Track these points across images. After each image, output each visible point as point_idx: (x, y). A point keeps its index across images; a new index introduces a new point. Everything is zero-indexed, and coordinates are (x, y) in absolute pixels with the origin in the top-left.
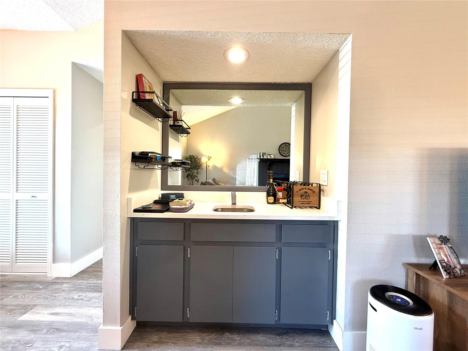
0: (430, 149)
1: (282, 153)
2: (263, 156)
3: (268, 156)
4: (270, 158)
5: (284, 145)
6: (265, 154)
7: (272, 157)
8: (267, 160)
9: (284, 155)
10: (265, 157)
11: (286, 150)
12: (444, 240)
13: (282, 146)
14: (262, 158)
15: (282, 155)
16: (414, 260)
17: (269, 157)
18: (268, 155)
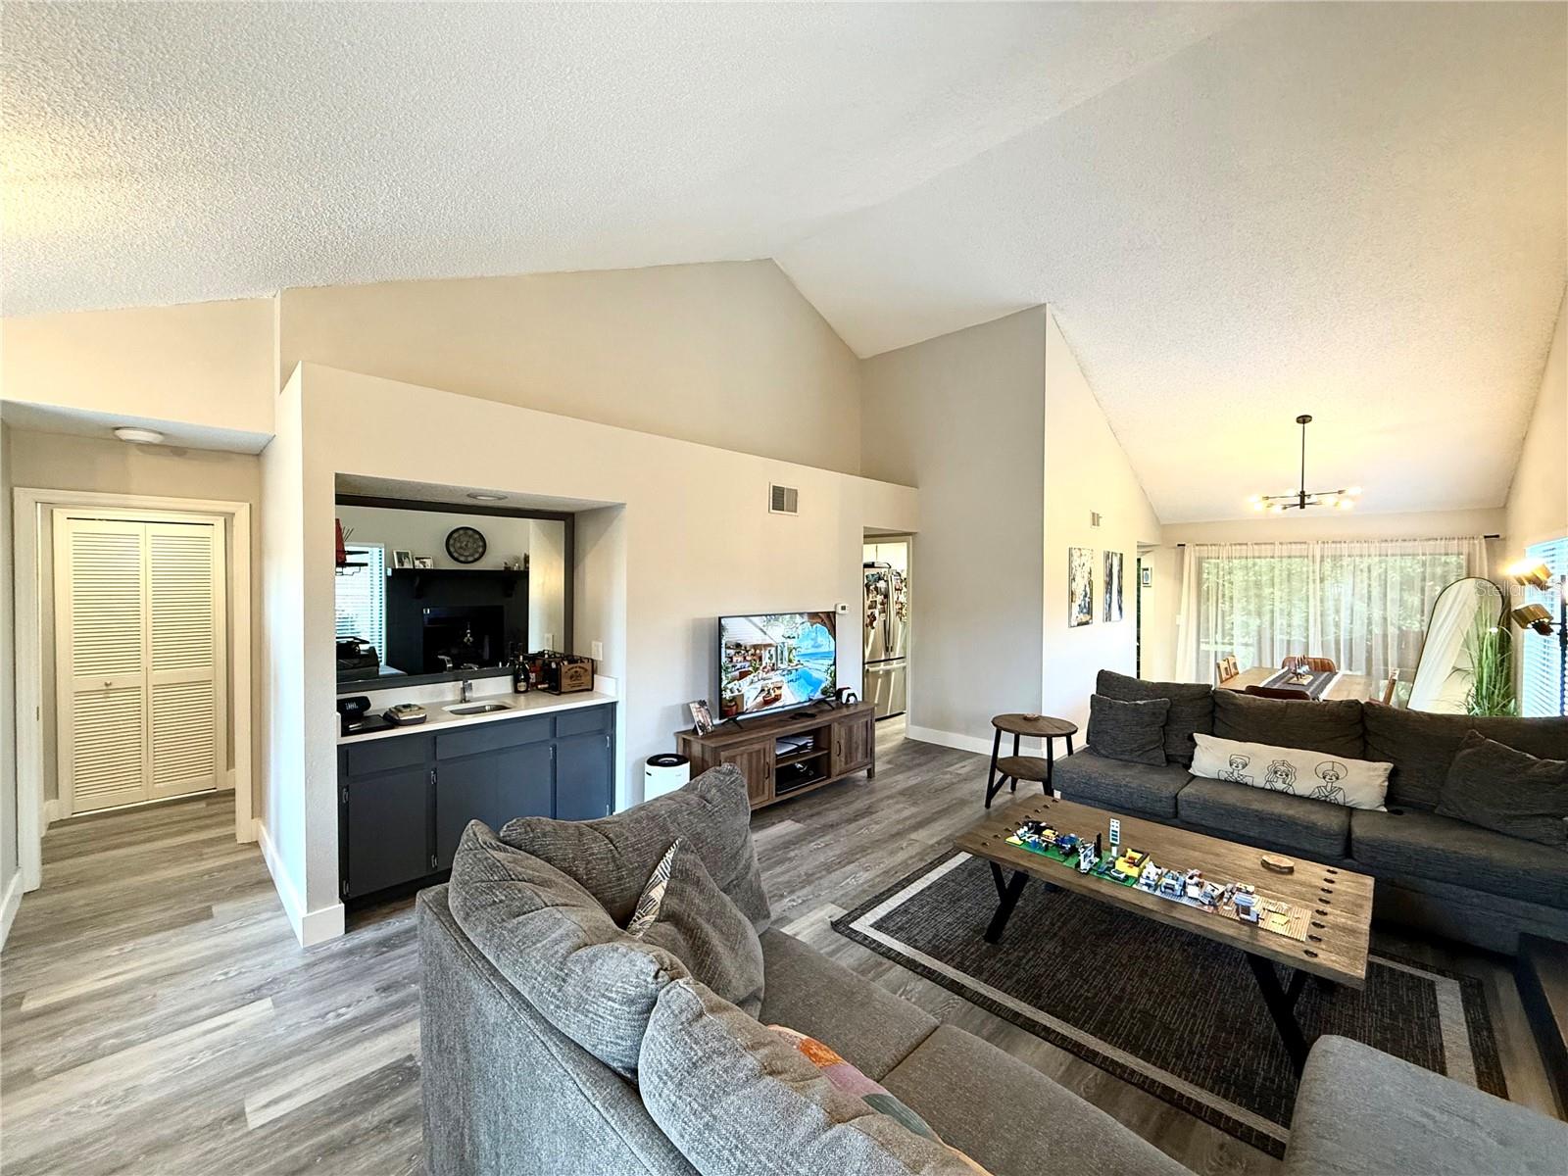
0: (695, 620)
1: (455, 555)
2: (401, 562)
3: (417, 563)
4: (422, 567)
5: (461, 532)
6: (406, 555)
7: (429, 564)
8: (414, 573)
9: (462, 559)
10: (407, 566)
11: (466, 545)
12: (702, 703)
13: (455, 535)
14: (397, 567)
15: (456, 559)
16: (683, 729)
17: (418, 565)
18: (417, 559)
